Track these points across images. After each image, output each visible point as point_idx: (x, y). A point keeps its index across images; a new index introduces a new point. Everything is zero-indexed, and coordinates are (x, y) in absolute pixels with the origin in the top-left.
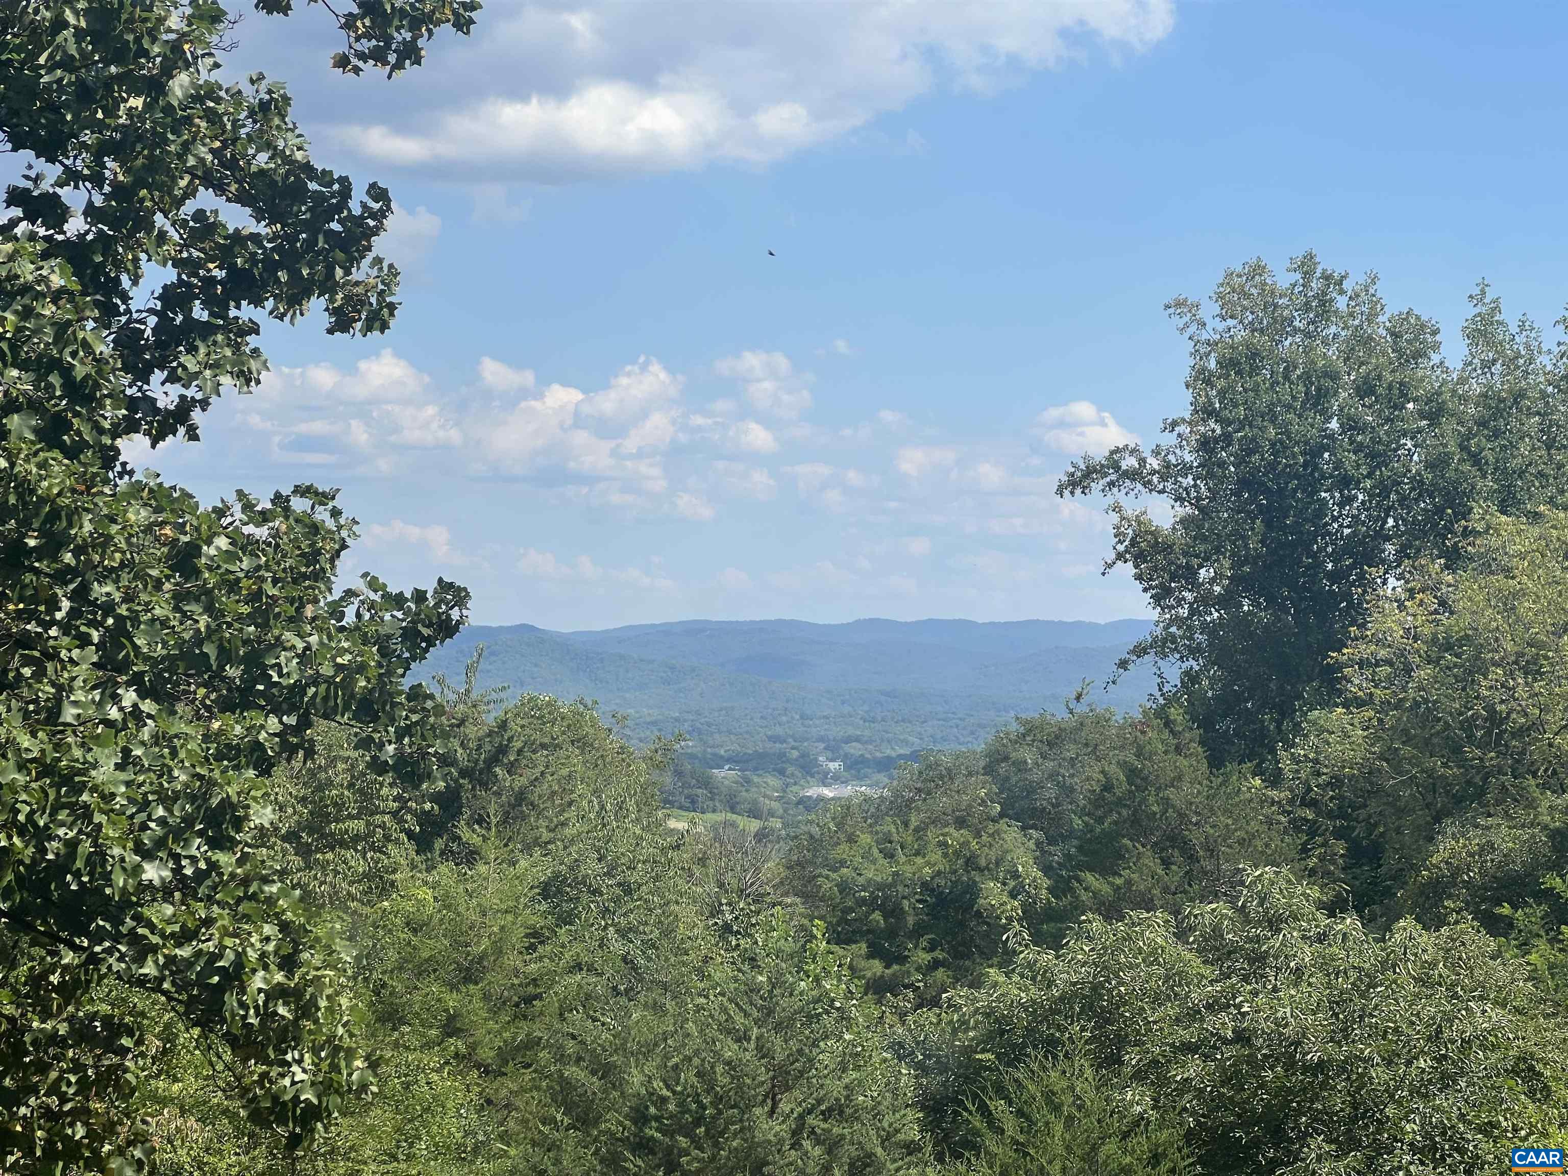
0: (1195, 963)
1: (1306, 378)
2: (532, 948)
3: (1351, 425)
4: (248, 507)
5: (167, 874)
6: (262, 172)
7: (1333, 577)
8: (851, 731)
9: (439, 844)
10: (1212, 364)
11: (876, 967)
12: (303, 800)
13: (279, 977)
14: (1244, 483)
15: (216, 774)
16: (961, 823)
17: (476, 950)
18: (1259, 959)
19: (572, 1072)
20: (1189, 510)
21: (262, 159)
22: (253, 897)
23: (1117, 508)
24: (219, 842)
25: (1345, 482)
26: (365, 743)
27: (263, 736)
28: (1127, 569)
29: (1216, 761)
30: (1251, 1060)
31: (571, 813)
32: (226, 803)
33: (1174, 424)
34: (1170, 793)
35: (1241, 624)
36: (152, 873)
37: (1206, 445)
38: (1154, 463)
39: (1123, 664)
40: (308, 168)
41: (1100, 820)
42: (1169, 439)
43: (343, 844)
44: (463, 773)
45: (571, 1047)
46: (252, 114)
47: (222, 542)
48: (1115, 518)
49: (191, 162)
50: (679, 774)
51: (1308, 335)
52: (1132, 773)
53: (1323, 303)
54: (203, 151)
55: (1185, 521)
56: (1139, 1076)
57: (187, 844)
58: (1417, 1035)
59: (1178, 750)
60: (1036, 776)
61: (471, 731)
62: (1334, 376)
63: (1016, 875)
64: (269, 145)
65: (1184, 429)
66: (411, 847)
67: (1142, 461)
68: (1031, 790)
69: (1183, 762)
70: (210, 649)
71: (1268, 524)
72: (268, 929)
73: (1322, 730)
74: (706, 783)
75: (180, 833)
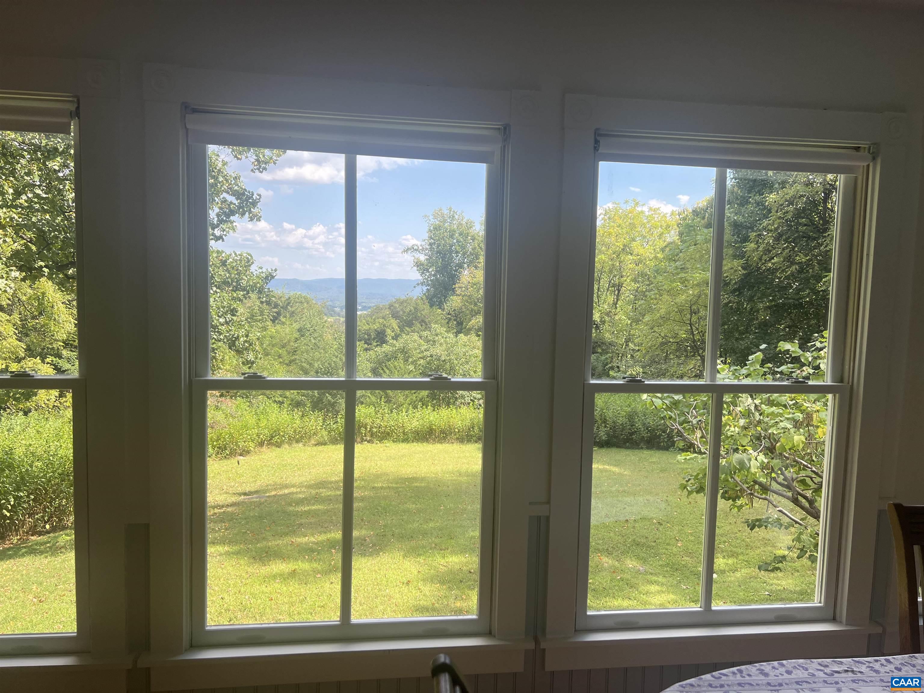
0: (423, 343)
1: (450, 231)
2: (296, 341)
3: (458, 241)
4: (235, 254)
5: (224, 320)
6: (236, 190)
7: (455, 271)
8: (364, 301)
9: (276, 322)
10: (432, 228)
11: (366, 346)
12: (249, 312)
13: (245, 339)
14: (438, 252)
15: (232, 303)
16: (383, 318)
17: (284, 342)
18: (434, 341)
19: (304, 365)
20: (427, 257)
21: (236, 188)
22: (240, 325)
23: (414, 256)
24: (233, 315)
25: (457, 252)
26: (259, 298)
27: (240, 296)
28: (415, 268)
29: (431, 306)
30: (432, 360)
31: (304, 315)
32: (234, 308)
33: (424, 240)
34: (422, 312)
35: (437, 279)
36: (222, 320)
37: (431, 244)
38: (421, 248)
39: (415, 287)
40: (245, 189)
41: (409, 317)
42: (423, 243)
43: (257, 321)
44: (281, 308)
45: (303, 360)
46: (234, 179)
47: (231, 260)
48: (413, 258)
49: (223, 189)
50: (328, 309)
51: (450, 223)
52: (415, 308)
53: (453, 217)
54: (225, 187)
55: (427, 259)
56: (412, 363)
57: (227, 315)
58: (461, 355)
59: (424, 304)
60: (398, 309)
61: (283, 299)
62: (455, 232)
63: (393, 328)
64: (237, 185)
65: (427, 241)
66: (271, 322)
67: (418, 247)
68: (398, 312)
69: (425, 306)
70: (229, 280)
71: (442, 260)
72: (243, 330)
73: (452, 300)
74: (333, 311)
75: (226, 313)
